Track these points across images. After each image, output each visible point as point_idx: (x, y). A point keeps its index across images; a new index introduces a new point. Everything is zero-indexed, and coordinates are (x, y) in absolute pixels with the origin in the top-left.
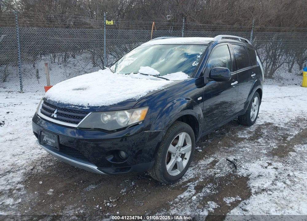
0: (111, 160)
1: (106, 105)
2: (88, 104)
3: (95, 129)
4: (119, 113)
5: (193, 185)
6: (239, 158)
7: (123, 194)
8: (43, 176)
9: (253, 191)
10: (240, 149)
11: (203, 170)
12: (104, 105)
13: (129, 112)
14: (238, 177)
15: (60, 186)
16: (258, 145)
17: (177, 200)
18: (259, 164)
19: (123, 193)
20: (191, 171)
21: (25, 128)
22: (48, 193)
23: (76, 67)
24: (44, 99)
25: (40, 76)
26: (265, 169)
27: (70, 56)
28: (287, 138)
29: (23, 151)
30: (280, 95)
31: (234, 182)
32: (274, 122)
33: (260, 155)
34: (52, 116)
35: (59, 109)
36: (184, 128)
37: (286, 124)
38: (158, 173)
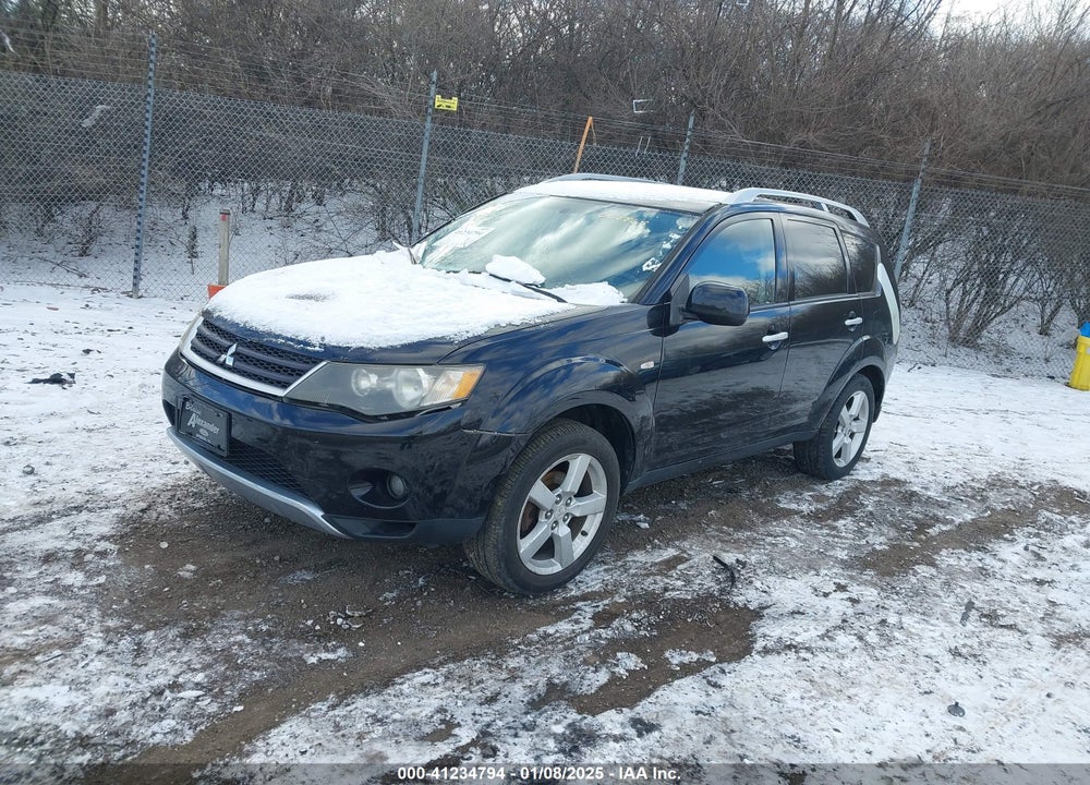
0: (363, 497)
1: (369, 346)
2: (323, 339)
3: (331, 406)
4: (403, 372)
5: (592, 609)
6: (753, 559)
7: (387, 604)
8: (171, 532)
9: (759, 645)
10: (769, 539)
11: (634, 575)
12: (365, 346)
13: (429, 373)
14: (732, 606)
15: (217, 559)
16: (828, 535)
17: (534, 637)
18: (810, 583)
19: (386, 600)
20: (598, 573)
21: (134, 402)
22: (181, 573)
23: (323, 236)
24: (206, 314)
25: (198, 249)
26: (822, 598)
27: (309, 194)
28: (930, 526)
29: (123, 462)
30: (974, 403)
31: (714, 618)
32: (913, 480)
33: (821, 562)
34: (221, 359)
35: (241, 342)
36: (584, 442)
37: (947, 489)
38: (491, 555)
